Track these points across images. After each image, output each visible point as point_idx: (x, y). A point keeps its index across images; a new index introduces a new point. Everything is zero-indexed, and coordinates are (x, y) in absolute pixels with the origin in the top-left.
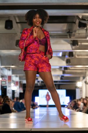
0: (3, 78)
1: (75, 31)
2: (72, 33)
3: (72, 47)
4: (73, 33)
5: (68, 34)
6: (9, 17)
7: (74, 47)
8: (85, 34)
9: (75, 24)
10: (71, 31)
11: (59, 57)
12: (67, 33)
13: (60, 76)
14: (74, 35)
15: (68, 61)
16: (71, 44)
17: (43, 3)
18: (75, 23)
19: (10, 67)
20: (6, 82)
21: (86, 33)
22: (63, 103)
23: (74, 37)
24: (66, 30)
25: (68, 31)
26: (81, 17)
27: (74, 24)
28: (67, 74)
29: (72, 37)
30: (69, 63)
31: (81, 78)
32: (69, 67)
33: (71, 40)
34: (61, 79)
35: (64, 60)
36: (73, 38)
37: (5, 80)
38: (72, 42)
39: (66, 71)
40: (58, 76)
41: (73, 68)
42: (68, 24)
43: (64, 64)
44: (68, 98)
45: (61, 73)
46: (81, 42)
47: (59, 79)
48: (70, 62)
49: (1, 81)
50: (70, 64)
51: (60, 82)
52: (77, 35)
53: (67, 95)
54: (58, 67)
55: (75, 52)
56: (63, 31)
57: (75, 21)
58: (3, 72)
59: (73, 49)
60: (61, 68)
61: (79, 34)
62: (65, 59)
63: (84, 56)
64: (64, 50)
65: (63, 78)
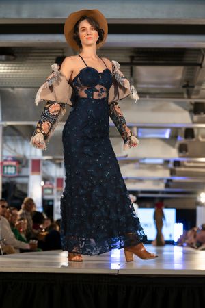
0: (48, 183)
1: (200, 84)
2: (193, 87)
3: (192, 118)
4: (196, 88)
5: (184, 90)
6: (63, 53)
7: (196, 118)
9: (201, 67)
10: (190, 84)
11: (164, 140)
12: (184, 87)
13: (165, 181)
14: (198, 92)
15: (182, 149)
16: (190, 111)
17: (137, 19)
18: (200, 65)
20: (52, 189)
22: (171, 236)
23: (198, 97)
24: (181, 81)
25: (185, 83)
27: (199, 68)
28: (179, 176)
29: (193, 97)
30: (184, 152)
32: (183, 162)
33: (191, 103)
34: (167, 186)
35: (173, 146)
36: (195, 99)
37: (50, 186)
38: (192, 107)
39: (178, 169)
40: (161, 180)
41: (192, 164)
42: (186, 68)
43: (173, 154)
44: (181, 226)
45: (166, 174)
47: (161, 187)
48: (186, 151)
49: (42, 187)
50: (187, 154)
51: (163, 192)
52: (203, 92)
53: (178, 220)
54: (160, 161)
55: (199, 128)
56: (173, 83)
57: (200, 62)
58: (47, 169)
59: (194, 122)
60: (167, 162)
62: (177, 145)
64: (174, 123)
65: (170, 184)
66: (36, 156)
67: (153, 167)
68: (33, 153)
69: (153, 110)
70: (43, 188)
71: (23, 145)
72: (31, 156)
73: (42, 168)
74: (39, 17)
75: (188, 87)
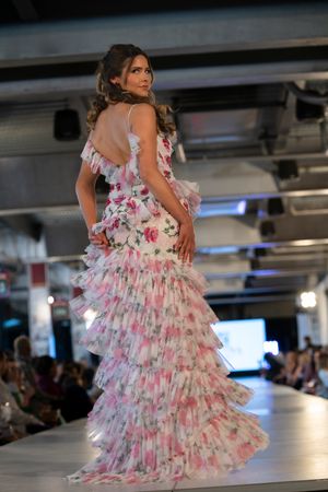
0: (59, 297)
1: (286, 132)
2: (275, 137)
3: (277, 184)
4: (280, 138)
5: (262, 142)
6: (66, 101)
7: (283, 184)
8: (319, 138)
9: (285, 108)
10: (270, 132)
11: (238, 217)
12: (261, 138)
13: (244, 278)
14: (283, 144)
15: (267, 230)
16: (274, 173)
18: (283, 104)
19: (77, 261)
20: (66, 307)
21: (322, 136)
23: (284, 151)
24: (255, 130)
25: (263, 131)
26: (301, 85)
27: (281, 109)
28: (266, 268)
29: (276, 152)
30: (270, 233)
31: (313, 279)
32: (269, 249)
33: (275, 162)
34: (247, 285)
35: (252, 225)
36: (280, 155)
37: (64, 304)
38: (275, 168)
39: (262, 259)
40: (236, 278)
41: (284, 250)
42: (262, 110)
43: (253, 238)
44: (274, 344)
45: (244, 269)
46: (307, 167)
47: (239, 287)
48: (273, 232)
49: (51, 305)
50: (275, 236)
51: (242, 295)
52: (291, 142)
53: (269, 337)
54: (234, 249)
55: (290, 198)
56: (244, 133)
57: (282, 99)
58: (56, 275)
59: (281, 190)
60: (243, 251)
61: (298, 138)
62: (258, 223)
63: (318, 208)
64: (251, 194)
65: (253, 282)
66: (36, 257)
67: (223, 259)
68: (32, 253)
69: (216, 176)
70: (53, 308)
71: (15, 242)
72: (29, 258)
73: (49, 275)
74: (22, 56)
75: (267, 137)
